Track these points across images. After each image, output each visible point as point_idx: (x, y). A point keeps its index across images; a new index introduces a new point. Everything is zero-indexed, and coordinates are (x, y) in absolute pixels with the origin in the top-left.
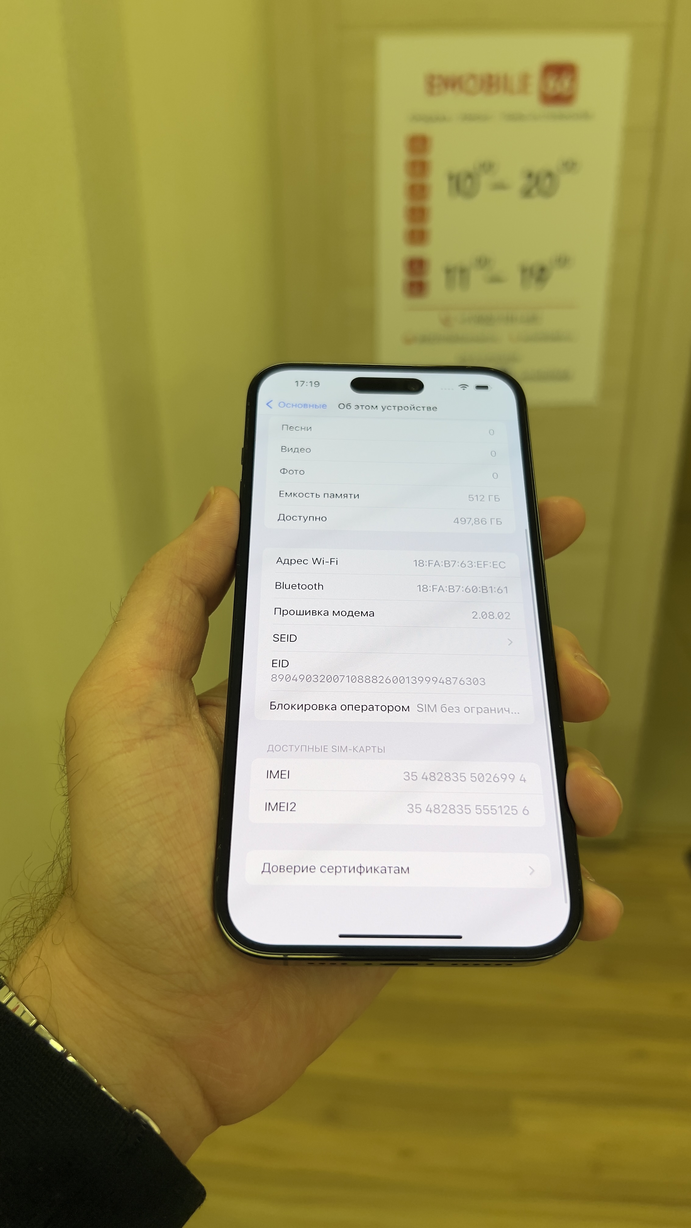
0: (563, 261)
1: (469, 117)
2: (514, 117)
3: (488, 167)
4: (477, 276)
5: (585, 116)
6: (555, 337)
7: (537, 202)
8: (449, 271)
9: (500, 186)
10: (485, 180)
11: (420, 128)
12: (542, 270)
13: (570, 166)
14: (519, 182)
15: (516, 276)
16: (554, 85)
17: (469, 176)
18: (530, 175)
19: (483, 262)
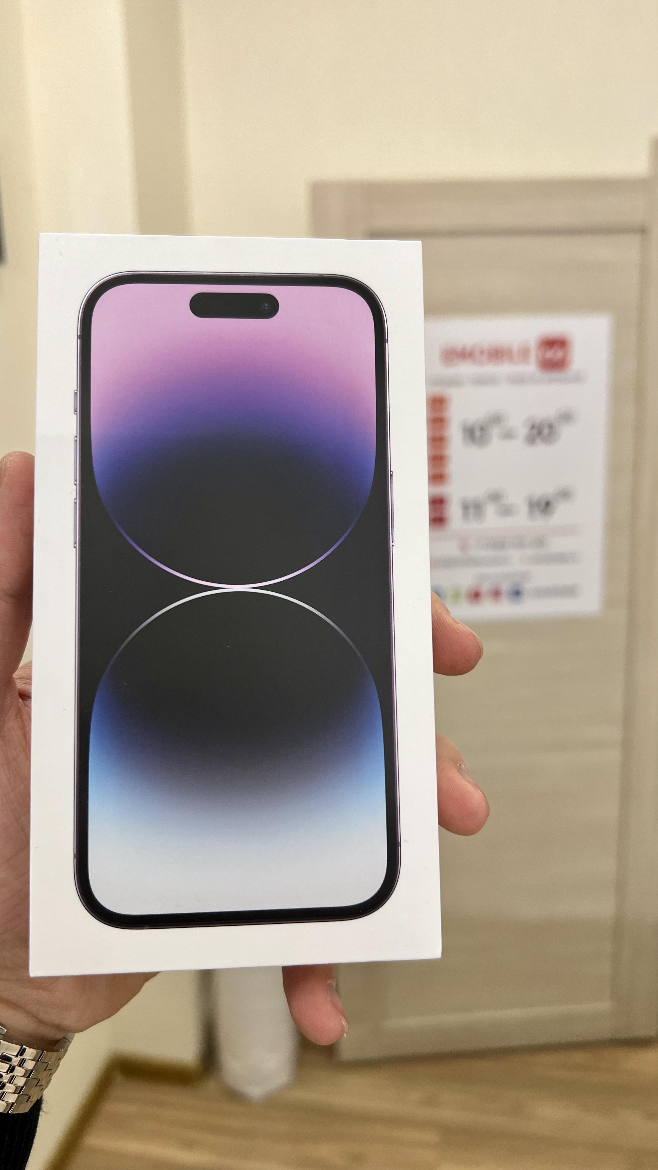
0: (565, 494)
1: (481, 381)
2: (518, 380)
3: (496, 419)
4: (490, 510)
5: (578, 379)
6: (562, 558)
7: (541, 449)
8: (465, 507)
9: (508, 435)
10: (495, 431)
11: (437, 390)
12: (548, 504)
13: (567, 417)
14: (523, 431)
15: (524, 509)
16: (550, 354)
17: (482, 429)
18: (533, 427)
19: (495, 497)
